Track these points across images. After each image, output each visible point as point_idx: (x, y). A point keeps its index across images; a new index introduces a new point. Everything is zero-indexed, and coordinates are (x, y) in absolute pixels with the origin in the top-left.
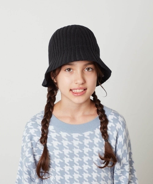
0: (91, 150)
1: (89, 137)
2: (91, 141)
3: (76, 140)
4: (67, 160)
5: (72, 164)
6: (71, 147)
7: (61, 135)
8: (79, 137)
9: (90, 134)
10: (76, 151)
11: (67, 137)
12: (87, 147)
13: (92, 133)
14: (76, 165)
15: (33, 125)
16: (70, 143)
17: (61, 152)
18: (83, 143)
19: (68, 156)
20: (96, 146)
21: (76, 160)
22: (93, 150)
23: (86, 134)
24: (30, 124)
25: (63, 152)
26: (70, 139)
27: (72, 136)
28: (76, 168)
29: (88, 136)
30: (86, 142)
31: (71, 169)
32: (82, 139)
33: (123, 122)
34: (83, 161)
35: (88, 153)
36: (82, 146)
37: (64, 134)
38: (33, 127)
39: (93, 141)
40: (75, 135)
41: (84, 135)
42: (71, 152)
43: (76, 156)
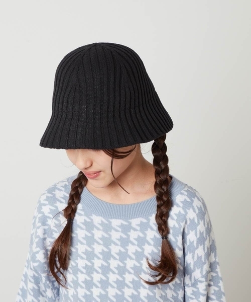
0: (139, 250)
1: (138, 228)
2: (141, 235)
3: (117, 231)
4: (98, 263)
5: (106, 270)
6: (107, 242)
7: (92, 220)
8: (122, 226)
9: (141, 222)
10: (115, 249)
11: (102, 224)
12: (133, 244)
13: (145, 221)
14: (114, 273)
15: (48, 199)
16: (106, 235)
17: (89, 249)
18: (129, 236)
19: (101, 257)
20: (149, 244)
21: (114, 264)
22: (143, 250)
23: (135, 222)
24: (44, 197)
25: (93, 249)
26: (107, 228)
27: (110, 223)
28: (113, 278)
29: (138, 225)
30: (133, 235)
31: (104, 278)
32: (126, 229)
33: (200, 209)
34: (125, 267)
35: (134, 254)
36: (125, 242)
37: (97, 220)
38: (47, 202)
39: (145, 235)
40: (116, 222)
41: (130, 223)
42: (106, 250)
43: (115, 258)
